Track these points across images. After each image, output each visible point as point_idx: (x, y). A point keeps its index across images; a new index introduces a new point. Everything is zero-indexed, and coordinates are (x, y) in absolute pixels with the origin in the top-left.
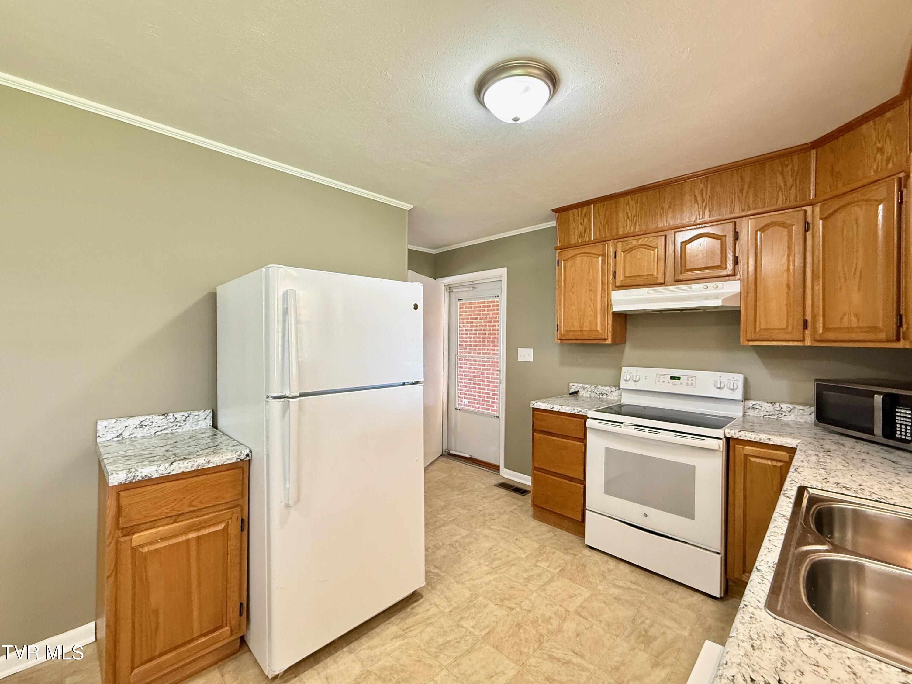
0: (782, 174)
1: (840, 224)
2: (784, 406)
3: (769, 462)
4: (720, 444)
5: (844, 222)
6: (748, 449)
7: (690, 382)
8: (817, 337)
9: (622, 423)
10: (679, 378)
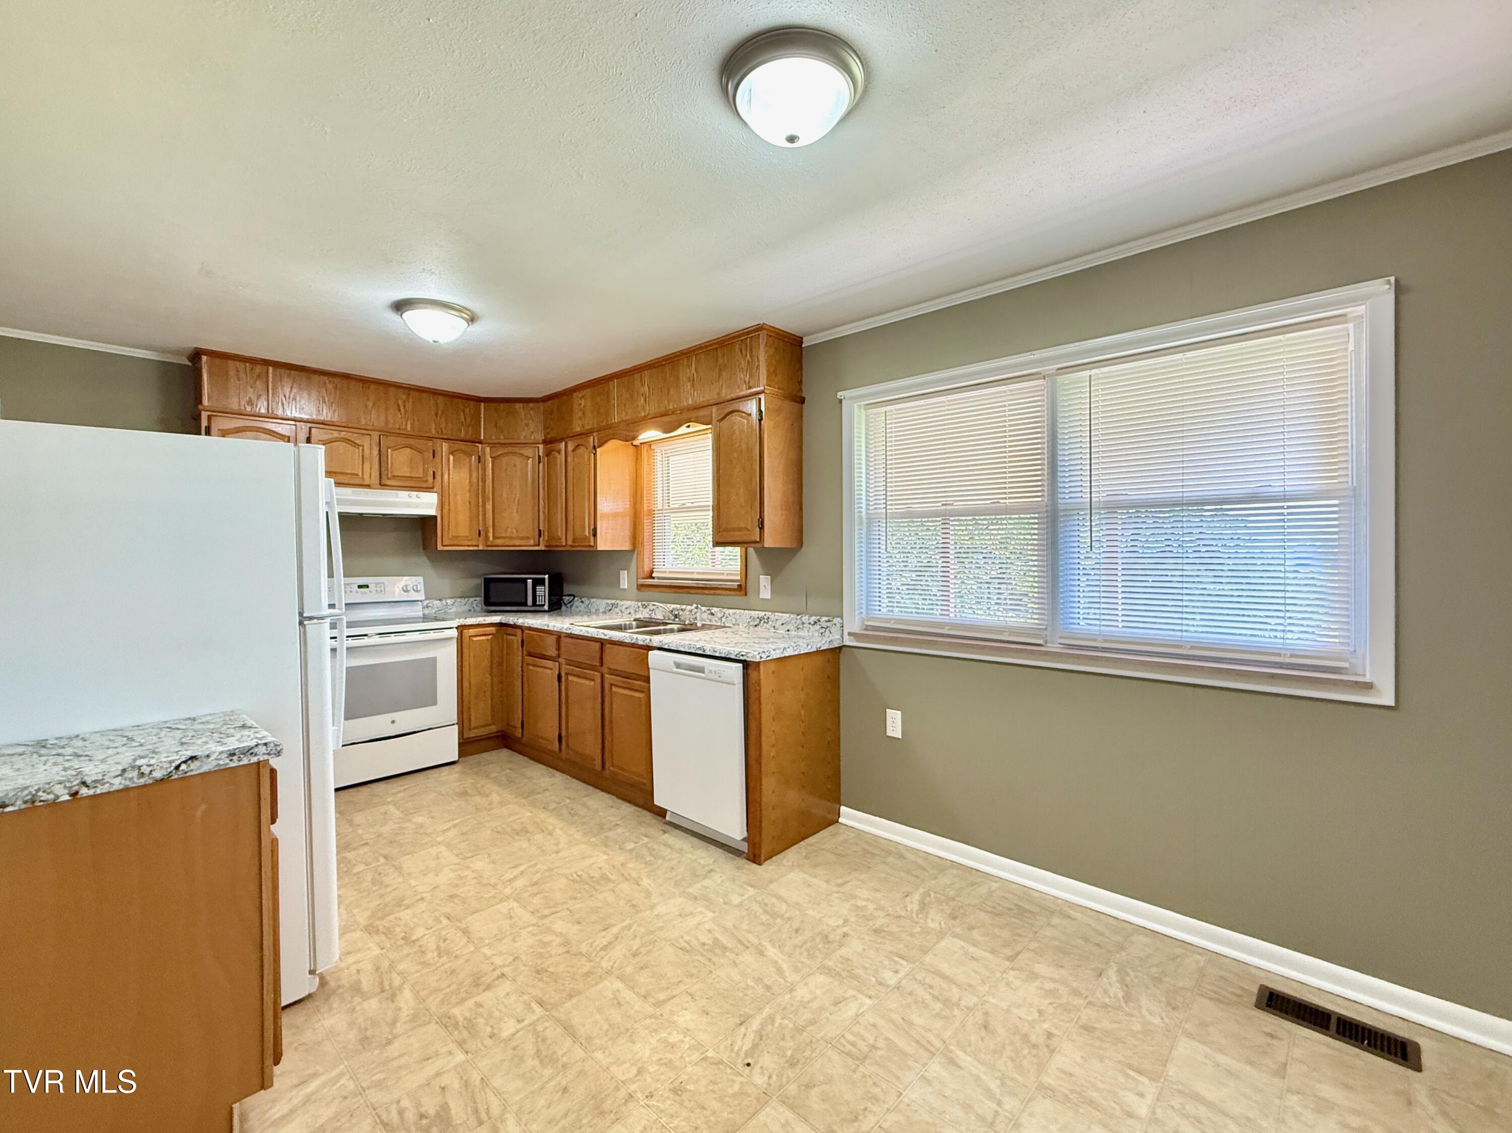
1: (504, 465)
2: (449, 601)
3: (483, 638)
4: (454, 633)
5: (507, 464)
6: (472, 631)
7: (379, 590)
8: (489, 543)
10: (367, 586)
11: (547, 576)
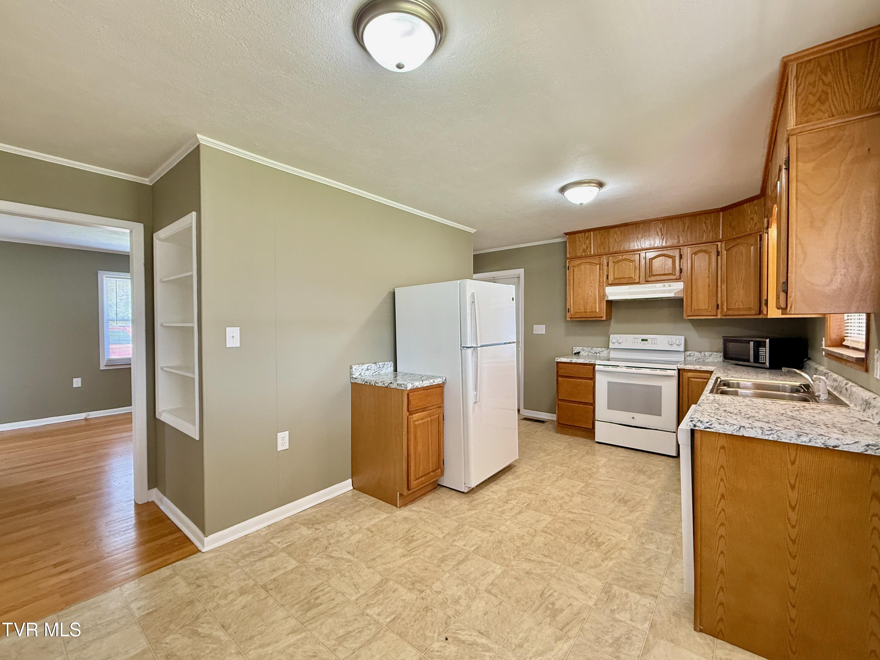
0: (705, 223)
1: (734, 254)
2: (707, 353)
3: (700, 380)
5: (736, 253)
6: (690, 374)
7: (653, 342)
8: (724, 314)
9: (618, 366)
10: (647, 340)
11: (768, 340)
